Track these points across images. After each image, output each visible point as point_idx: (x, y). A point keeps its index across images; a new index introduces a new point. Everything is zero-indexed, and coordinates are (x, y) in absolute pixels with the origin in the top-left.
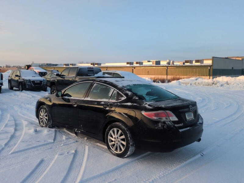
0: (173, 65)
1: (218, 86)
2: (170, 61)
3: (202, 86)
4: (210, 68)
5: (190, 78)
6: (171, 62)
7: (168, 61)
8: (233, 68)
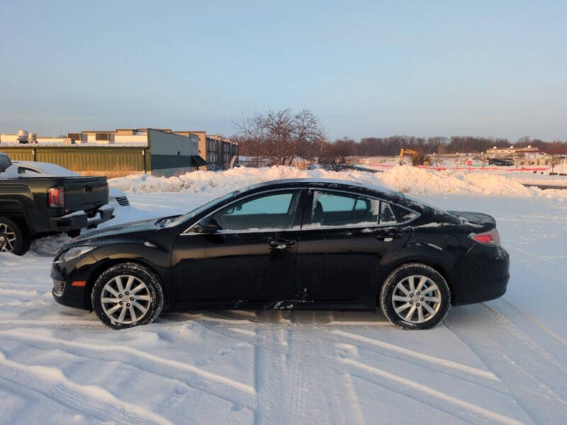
0: (34, 145)
1: (196, 192)
2: (26, 133)
3: (160, 191)
4: (145, 152)
5: (128, 177)
6: (30, 136)
7: (21, 133)
8: (179, 153)
